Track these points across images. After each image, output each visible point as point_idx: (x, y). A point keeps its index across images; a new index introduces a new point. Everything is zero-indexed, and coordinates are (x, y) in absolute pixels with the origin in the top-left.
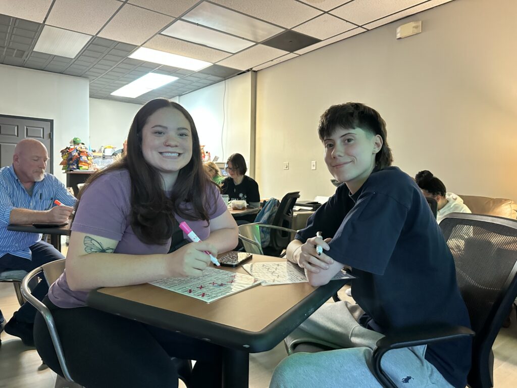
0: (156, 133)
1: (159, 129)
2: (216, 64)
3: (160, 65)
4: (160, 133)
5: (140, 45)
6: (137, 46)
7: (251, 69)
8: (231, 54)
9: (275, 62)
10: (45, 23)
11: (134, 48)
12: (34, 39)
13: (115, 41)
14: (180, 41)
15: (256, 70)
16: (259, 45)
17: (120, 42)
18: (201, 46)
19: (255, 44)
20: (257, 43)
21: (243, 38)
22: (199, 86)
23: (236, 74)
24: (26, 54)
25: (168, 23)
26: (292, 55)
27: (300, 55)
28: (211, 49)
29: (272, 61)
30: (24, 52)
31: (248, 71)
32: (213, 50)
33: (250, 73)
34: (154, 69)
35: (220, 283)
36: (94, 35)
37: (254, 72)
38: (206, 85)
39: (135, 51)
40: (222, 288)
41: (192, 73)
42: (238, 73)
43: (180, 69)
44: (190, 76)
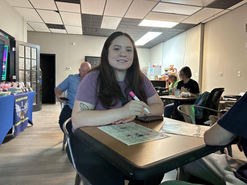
0: (115, 49)
1: (117, 47)
2: (181, 22)
3: (153, 27)
4: (117, 49)
5: (142, 19)
6: (141, 19)
7: (201, 23)
8: (189, 16)
9: (215, 17)
10: (104, 15)
11: (140, 20)
12: (100, 23)
13: (132, 19)
14: (162, 13)
15: (204, 23)
16: (205, 8)
17: (134, 19)
18: (172, 14)
19: (202, 8)
20: (203, 7)
21: (195, 6)
22: (173, 36)
23: (192, 27)
24: (98, 30)
25: (155, 5)
26: (226, 11)
27: (232, 10)
28: (177, 15)
29: (213, 16)
30: (97, 29)
31: (199, 24)
32: (179, 15)
33: (200, 25)
34: (150, 30)
35: (141, 134)
36: (123, 17)
37: (203, 25)
38: (177, 35)
39: (141, 22)
40: (141, 137)
41: (169, 29)
42: (194, 26)
43: (163, 28)
44: (168, 31)
